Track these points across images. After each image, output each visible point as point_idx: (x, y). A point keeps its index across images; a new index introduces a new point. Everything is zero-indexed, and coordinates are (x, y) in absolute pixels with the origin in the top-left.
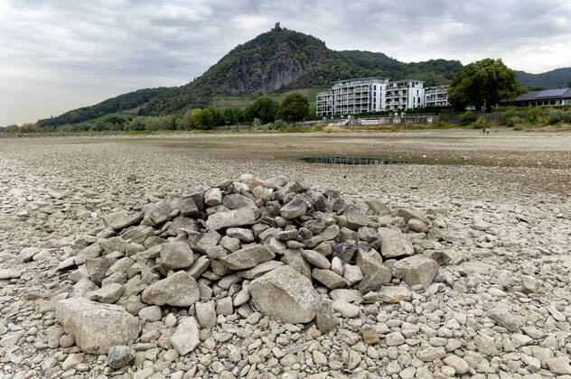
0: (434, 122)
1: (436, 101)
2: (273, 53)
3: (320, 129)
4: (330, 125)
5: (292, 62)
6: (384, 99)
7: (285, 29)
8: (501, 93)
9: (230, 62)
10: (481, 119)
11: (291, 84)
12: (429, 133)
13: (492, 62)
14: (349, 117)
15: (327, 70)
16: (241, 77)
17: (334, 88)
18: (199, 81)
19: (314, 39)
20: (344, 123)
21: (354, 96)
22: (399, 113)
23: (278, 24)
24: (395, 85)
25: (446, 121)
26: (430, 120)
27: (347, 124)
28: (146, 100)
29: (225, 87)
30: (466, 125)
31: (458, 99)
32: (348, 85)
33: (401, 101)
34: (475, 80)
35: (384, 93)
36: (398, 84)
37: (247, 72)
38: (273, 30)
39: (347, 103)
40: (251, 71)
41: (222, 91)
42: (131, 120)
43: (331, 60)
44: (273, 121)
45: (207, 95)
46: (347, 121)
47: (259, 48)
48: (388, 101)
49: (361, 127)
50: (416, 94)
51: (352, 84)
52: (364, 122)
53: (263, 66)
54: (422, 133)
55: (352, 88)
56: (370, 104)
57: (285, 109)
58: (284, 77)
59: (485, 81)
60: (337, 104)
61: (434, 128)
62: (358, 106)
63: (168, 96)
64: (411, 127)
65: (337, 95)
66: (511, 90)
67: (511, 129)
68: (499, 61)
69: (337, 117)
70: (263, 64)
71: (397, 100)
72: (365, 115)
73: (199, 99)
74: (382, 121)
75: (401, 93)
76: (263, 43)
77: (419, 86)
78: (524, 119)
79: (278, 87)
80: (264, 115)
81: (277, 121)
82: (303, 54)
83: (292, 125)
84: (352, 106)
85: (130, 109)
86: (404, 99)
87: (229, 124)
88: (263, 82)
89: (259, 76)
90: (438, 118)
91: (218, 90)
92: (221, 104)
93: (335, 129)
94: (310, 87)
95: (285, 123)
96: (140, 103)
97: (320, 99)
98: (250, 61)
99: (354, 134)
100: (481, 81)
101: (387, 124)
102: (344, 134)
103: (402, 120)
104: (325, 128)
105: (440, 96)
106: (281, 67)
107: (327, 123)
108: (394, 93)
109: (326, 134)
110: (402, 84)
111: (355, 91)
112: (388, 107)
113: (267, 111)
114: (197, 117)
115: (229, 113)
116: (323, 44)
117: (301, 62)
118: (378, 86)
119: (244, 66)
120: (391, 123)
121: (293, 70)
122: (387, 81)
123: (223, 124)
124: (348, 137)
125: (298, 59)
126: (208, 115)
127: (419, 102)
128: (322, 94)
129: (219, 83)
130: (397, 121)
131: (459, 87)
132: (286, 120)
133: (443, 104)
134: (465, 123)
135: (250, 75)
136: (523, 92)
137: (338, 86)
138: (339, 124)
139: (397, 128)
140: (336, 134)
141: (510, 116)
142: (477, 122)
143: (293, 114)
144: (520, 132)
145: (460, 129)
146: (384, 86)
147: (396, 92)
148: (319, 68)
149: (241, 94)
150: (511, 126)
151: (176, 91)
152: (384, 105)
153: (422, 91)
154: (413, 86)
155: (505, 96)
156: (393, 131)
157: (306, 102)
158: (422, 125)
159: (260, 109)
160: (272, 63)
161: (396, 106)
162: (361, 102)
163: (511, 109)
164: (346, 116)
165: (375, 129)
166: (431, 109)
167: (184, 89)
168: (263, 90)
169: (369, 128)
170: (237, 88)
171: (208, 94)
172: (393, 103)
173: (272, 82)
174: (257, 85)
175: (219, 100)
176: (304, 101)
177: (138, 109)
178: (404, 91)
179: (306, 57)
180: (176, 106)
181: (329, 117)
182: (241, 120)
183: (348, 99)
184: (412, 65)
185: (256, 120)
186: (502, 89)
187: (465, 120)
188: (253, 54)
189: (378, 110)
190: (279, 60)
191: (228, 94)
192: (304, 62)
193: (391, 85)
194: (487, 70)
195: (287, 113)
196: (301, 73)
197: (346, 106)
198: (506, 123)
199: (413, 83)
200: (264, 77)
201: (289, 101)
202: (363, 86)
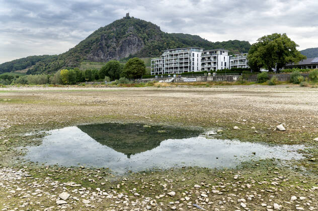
0: (238, 80)
2: (124, 33)
3: (152, 85)
4: (161, 81)
5: (137, 40)
6: (200, 63)
7: (133, 17)
8: (287, 58)
9: (94, 38)
10: (274, 77)
11: (136, 54)
12: (235, 88)
13: (279, 36)
14: (174, 76)
15: (161, 45)
16: (102, 48)
17: (164, 55)
18: (72, 51)
19: (152, 24)
20: (170, 80)
21: (178, 61)
22: (212, 73)
23: (128, 14)
24: (208, 53)
25: (247, 79)
26: (235, 79)
27: (173, 81)
28: (33, 64)
29: (90, 55)
30: (262, 82)
31: (256, 63)
32: (173, 53)
33: (212, 64)
34: (267, 49)
35: (200, 58)
36: (210, 52)
37: (106, 45)
38: (125, 18)
39: (173, 66)
40: (108, 45)
41: (88, 58)
42: (18, 77)
43: (164, 38)
44: (118, 78)
45: (77, 60)
46: (173, 79)
47: (115, 30)
48: (203, 64)
49: (183, 84)
50: (223, 60)
51: (177, 52)
52: (185, 79)
53: (117, 42)
54: (230, 89)
55: (177, 55)
56: (190, 67)
57: (127, 70)
58: (132, 49)
60: (165, 66)
61: (239, 84)
62: (181, 68)
63: (50, 61)
64: (220, 84)
65: (166, 60)
66: (295, 56)
68: (284, 35)
69: (166, 76)
70: (117, 40)
71: (209, 63)
72: (186, 74)
73: (71, 64)
74: (199, 79)
75: (212, 59)
76: (118, 26)
77: (225, 54)
78: (307, 78)
79: (127, 56)
80: (112, 74)
81: (121, 79)
82: (145, 34)
83: (132, 81)
84: (177, 68)
85: (20, 70)
86: (215, 63)
87: (88, 81)
88: (116, 52)
89: (114, 48)
90: (241, 77)
91: (85, 57)
92: (85, 67)
93: (163, 84)
94: (149, 56)
95: (127, 80)
96: (28, 65)
97: (153, 62)
98: (108, 38)
99: (177, 89)
100: (273, 49)
101: (203, 81)
103: (214, 78)
104: (156, 84)
105: (241, 61)
106: (130, 43)
107: (158, 80)
108: (207, 59)
109: (156, 88)
110: (213, 52)
111: (179, 57)
112: (203, 69)
113: (115, 72)
114: (65, 75)
115: (89, 72)
116: (159, 28)
117: (144, 39)
118: (196, 54)
119: (104, 41)
120: (206, 80)
121: (138, 45)
122: (202, 50)
123: (84, 81)
124: (173, 91)
125: (141, 37)
126: (72, 74)
127: (225, 66)
128: (155, 59)
129: (86, 52)
130: (210, 79)
131: (256, 54)
132: (127, 77)
134: (262, 81)
135: (108, 47)
136: (304, 58)
137: (166, 53)
138: (167, 81)
139: (210, 84)
140: (164, 89)
141: (296, 75)
142: (272, 80)
143: (133, 73)
145: (259, 85)
146: (200, 54)
147: (209, 58)
148: (156, 44)
149: (101, 61)
150: (298, 83)
151: (55, 58)
152: (200, 68)
153: (227, 58)
154: (221, 54)
155: (291, 61)
156: (208, 86)
157: (143, 65)
158: (230, 82)
159: (109, 69)
160: (123, 40)
161: (209, 68)
162: (183, 65)
163: (296, 71)
164: (172, 76)
165: (194, 85)
166: (235, 70)
167: (62, 57)
168: (117, 58)
169: (189, 84)
170: (98, 56)
171: (78, 60)
172: (206, 66)
173: (123, 53)
174: (112, 55)
175: (85, 64)
176: (142, 64)
177: (27, 70)
178: (215, 58)
179: (147, 36)
180: (53, 69)
181: (159, 76)
182: (97, 78)
183: (174, 63)
185: (107, 78)
186: (287, 56)
187: (262, 78)
188: (110, 33)
189: (195, 71)
190: (128, 38)
191: (92, 60)
192: (146, 40)
193: (205, 53)
194: (276, 41)
195: (129, 73)
196: (143, 46)
197: (172, 68)
198: (293, 81)
199: (221, 52)
200: (117, 49)
201: (131, 64)
202: (185, 54)
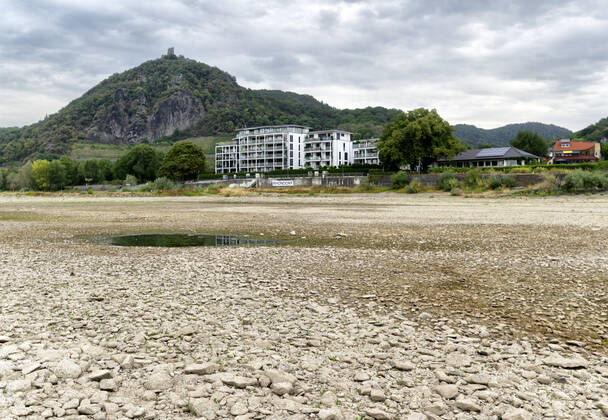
0: (362, 185)
1: (366, 157)
2: (164, 88)
3: (216, 191)
4: (232, 185)
5: (190, 101)
6: (303, 154)
7: (182, 57)
8: (437, 150)
9: (101, 96)
10: (415, 181)
11: (188, 130)
12: (354, 198)
13: (426, 112)
14: (257, 175)
15: (238, 114)
16: (117, 117)
17: (239, 137)
18: (53, 120)
19: (220, 72)
20: (250, 184)
21: (264, 149)
22: (320, 172)
23: (171, 50)
24: (316, 136)
25: (376, 183)
26: (357, 182)
27: (254, 186)
29: (92, 130)
30: (398, 188)
31: (389, 156)
32: (256, 134)
33: (324, 156)
34: (408, 134)
35: (303, 145)
36: (320, 135)
37: (126, 110)
38: (166, 57)
39: (256, 157)
40: (130, 110)
41: (87, 136)
43: (244, 100)
44: (153, 179)
45: (64, 140)
46: (254, 181)
47: (144, 80)
48: (308, 155)
49: (272, 189)
50: (342, 148)
51: (262, 133)
52: (275, 182)
53: (150, 104)
54: (346, 199)
55: (262, 138)
56: (286, 160)
57: (171, 163)
58: (179, 120)
59: (419, 135)
60: (242, 158)
61: (362, 192)
62: (270, 161)
64: (333, 191)
65: (244, 145)
66: (449, 147)
67: (449, 194)
68: (434, 112)
69: (242, 175)
70: (149, 100)
71: (319, 154)
72: (279, 173)
73: (50, 146)
74: (298, 181)
75: (323, 147)
76: (150, 72)
77: (347, 138)
78: (462, 183)
79: (170, 132)
80: (141, 170)
81: (158, 180)
82: (206, 91)
83: (179, 185)
84: (262, 161)
86: (328, 154)
87: (91, 183)
88: (147, 125)
89: (143, 117)
90: (366, 178)
91: (81, 133)
92: (83, 154)
93: (236, 191)
94: (215, 134)
95: (170, 183)
97: (219, 151)
98: (132, 96)
99: (261, 199)
100: (414, 135)
101: (305, 186)
102: (247, 199)
103: (324, 181)
104: (224, 191)
105: (370, 151)
106: (175, 107)
107: (227, 184)
108: (314, 147)
109: (223, 198)
110: (324, 135)
111: (266, 141)
112: (308, 164)
113: (146, 166)
114: (41, 172)
115: (92, 166)
116: (233, 79)
117: (203, 101)
118: (296, 136)
119: (122, 104)
120: (310, 184)
121: (192, 112)
122: (307, 131)
123: (82, 182)
124: (251, 203)
125: (198, 97)
126: (58, 169)
127: (346, 158)
128: (222, 145)
129: (83, 124)
130: (317, 182)
131: (390, 141)
132: (171, 177)
133: (375, 162)
134: (398, 186)
135: (130, 115)
136: (462, 150)
137: (244, 134)
138: (243, 185)
139: (316, 191)
140: (236, 199)
141: (447, 178)
142: (411, 186)
143: (182, 170)
144: (457, 198)
145: (392, 194)
146: (303, 136)
147: (318, 145)
148: (228, 110)
149: (116, 141)
150: (449, 190)
151: (15, 133)
152: (303, 163)
153: (349, 145)
154: (338, 138)
155: (442, 154)
156: (312, 195)
157: (201, 155)
158: (349, 186)
159: (135, 162)
160: (162, 100)
161: (318, 163)
162: (274, 157)
163: (449, 171)
164: (253, 175)
165: (290, 192)
166: (359, 168)
167: (29, 131)
168: (149, 137)
169: (281, 191)
170: (109, 132)
171: (66, 139)
172: (314, 158)
173: (162, 126)
174: (139, 130)
175: (82, 148)
176: (198, 153)
178: (327, 144)
179: (210, 95)
180: (11, 156)
181: (230, 176)
182: (109, 178)
183: (258, 151)
184: (346, 112)
185: (130, 177)
186: (438, 146)
187: (397, 182)
188: (136, 85)
189: (296, 167)
190: (172, 97)
191: (95, 139)
192: (207, 102)
193: (312, 136)
194: (420, 122)
195: (174, 168)
196: (202, 114)
197: (254, 161)
198: (443, 187)
199: (338, 135)
200: (150, 118)
201: (177, 152)
202: (276, 136)
